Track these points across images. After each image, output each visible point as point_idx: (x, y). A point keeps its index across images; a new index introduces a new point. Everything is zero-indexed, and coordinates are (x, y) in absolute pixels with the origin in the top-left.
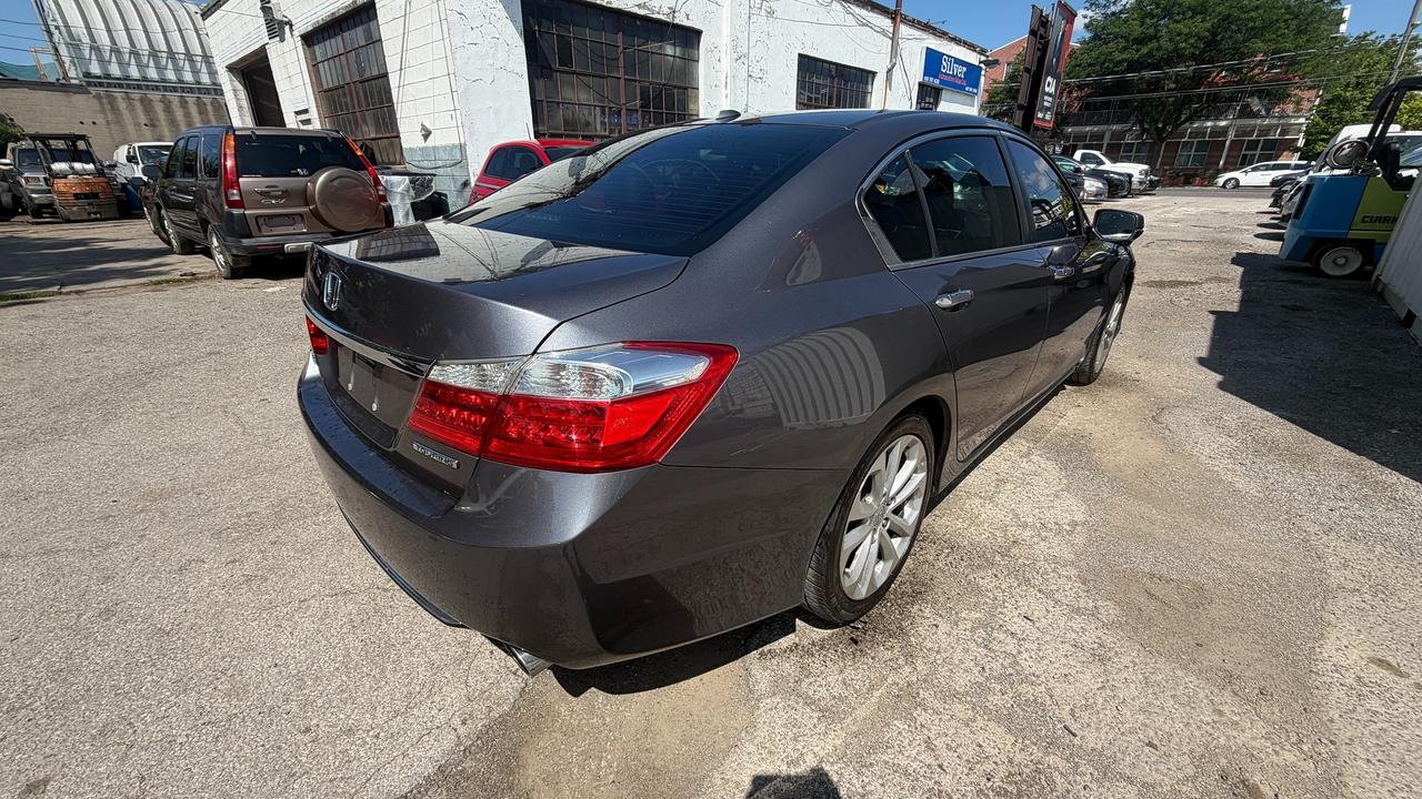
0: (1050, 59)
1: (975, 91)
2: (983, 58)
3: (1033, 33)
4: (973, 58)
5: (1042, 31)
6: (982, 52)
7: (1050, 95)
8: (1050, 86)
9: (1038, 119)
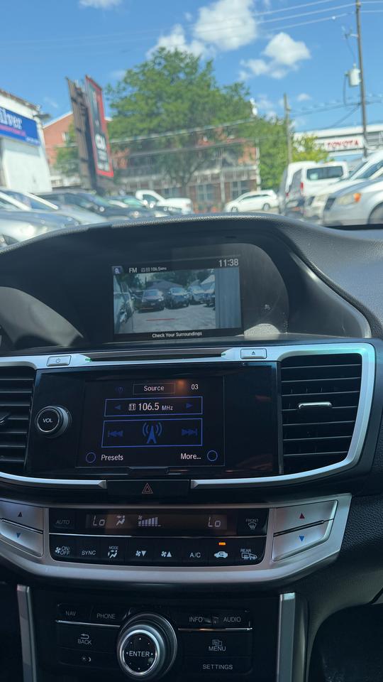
0: (95, 123)
1: (36, 141)
2: (35, 113)
3: (74, 100)
4: (26, 112)
5: (79, 100)
6: (32, 107)
7: (103, 150)
8: (100, 143)
9: (101, 170)
